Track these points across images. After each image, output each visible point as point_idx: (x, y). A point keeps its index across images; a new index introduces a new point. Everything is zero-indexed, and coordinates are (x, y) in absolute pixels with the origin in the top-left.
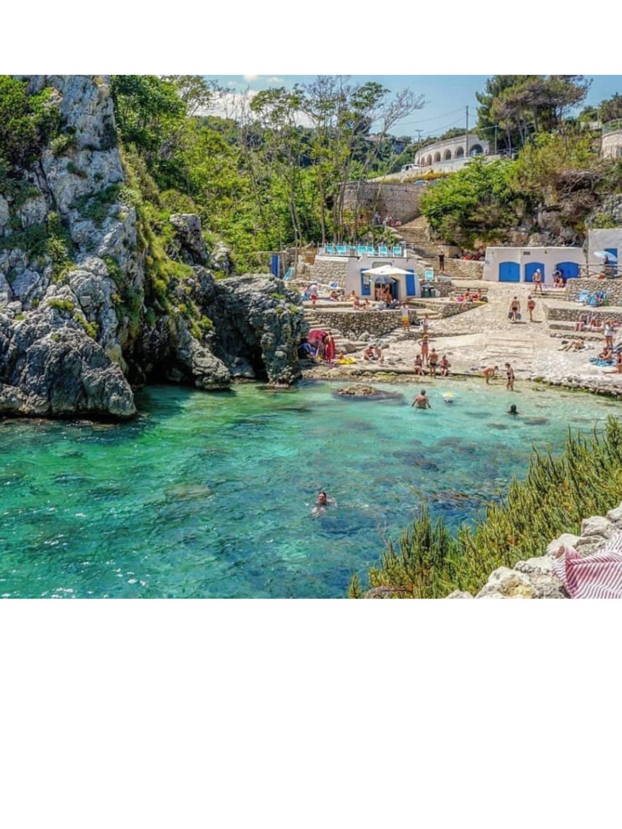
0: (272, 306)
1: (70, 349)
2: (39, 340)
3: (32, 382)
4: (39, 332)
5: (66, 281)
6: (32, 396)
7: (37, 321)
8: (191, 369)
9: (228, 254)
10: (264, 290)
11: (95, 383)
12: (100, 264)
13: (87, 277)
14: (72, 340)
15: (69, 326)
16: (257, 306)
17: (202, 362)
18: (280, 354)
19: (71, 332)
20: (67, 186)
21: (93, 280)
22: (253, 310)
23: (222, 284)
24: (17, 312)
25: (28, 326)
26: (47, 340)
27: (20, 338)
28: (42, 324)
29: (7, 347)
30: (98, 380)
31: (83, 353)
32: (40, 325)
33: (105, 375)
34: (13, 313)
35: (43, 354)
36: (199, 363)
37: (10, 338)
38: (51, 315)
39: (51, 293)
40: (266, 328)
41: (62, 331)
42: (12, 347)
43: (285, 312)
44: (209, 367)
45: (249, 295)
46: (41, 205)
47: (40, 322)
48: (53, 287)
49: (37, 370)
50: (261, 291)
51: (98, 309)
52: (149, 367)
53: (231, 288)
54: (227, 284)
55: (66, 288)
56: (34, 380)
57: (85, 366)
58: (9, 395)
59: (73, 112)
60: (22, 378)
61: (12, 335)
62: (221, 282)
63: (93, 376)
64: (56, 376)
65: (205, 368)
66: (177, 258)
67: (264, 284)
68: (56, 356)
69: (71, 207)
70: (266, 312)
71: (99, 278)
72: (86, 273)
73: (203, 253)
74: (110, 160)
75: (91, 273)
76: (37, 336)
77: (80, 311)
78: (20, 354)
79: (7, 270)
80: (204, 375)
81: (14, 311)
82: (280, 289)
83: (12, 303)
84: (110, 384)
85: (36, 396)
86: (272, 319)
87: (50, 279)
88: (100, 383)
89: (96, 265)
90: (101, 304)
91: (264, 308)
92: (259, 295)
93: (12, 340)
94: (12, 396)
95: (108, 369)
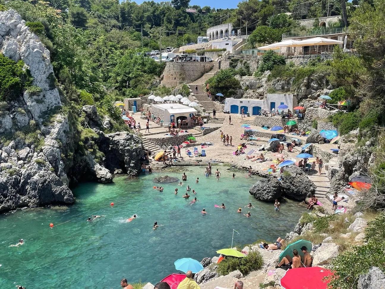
0: (128, 146)
1: (46, 180)
2: (33, 177)
3: (32, 194)
4: (32, 174)
5: (41, 150)
6: (33, 199)
7: (31, 169)
8: (96, 175)
9: (110, 121)
10: (125, 139)
11: (58, 193)
12: (55, 142)
13: (50, 149)
14: (46, 176)
15: (45, 170)
16: (122, 145)
17: (100, 172)
18: (132, 165)
19: (46, 172)
20: (37, 109)
21: (52, 150)
22: (121, 147)
23: (108, 136)
24: (22, 165)
25: (28, 172)
26: (36, 177)
27: (25, 177)
28: (33, 171)
29: (20, 180)
30: (59, 191)
31: (52, 181)
32: (32, 171)
33: (61, 189)
34: (20, 166)
35: (35, 183)
36: (99, 173)
37: (21, 177)
38: (36, 166)
39: (35, 156)
40: (126, 154)
41: (42, 172)
42: (22, 181)
43: (134, 148)
44: (103, 175)
45: (119, 141)
46: (26, 118)
47: (33, 169)
48: (36, 154)
49: (34, 189)
50: (124, 139)
51: (56, 161)
52: (79, 177)
53: (111, 138)
54: (110, 136)
55: (41, 154)
56: (33, 193)
57: (53, 186)
58: (23, 200)
59: (35, 75)
60: (28, 192)
61: (21, 175)
62: (107, 135)
63: (57, 189)
64: (42, 191)
65: (102, 175)
66: (88, 126)
67: (125, 136)
68: (41, 184)
69: (39, 117)
70: (126, 148)
71: (55, 148)
72: (50, 147)
73: (99, 121)
74: (54, 94)
75: (51, 147)
76: (32, 175)
77: (49, 163)
78: (26, 183)
79: (15, 147)
80: (101, 178)
81: (21, 165)
82: (132, 138)
83: (19, 161)
84: (64, 192)
85: (34, 199)
86: (128, 151)
87: (34, 150)
88: (60, 192)
89: (53, 143)
90: (57, 159)
91: (125, 147)
92: (123, 141)
93: (22, 178)
94: (25, 200)
95: (62, 187)
